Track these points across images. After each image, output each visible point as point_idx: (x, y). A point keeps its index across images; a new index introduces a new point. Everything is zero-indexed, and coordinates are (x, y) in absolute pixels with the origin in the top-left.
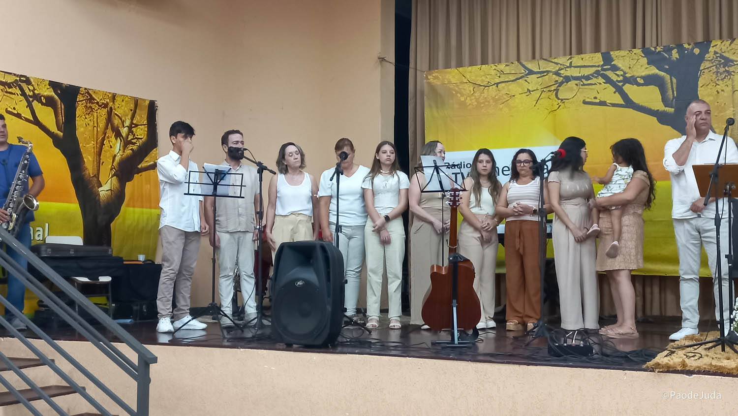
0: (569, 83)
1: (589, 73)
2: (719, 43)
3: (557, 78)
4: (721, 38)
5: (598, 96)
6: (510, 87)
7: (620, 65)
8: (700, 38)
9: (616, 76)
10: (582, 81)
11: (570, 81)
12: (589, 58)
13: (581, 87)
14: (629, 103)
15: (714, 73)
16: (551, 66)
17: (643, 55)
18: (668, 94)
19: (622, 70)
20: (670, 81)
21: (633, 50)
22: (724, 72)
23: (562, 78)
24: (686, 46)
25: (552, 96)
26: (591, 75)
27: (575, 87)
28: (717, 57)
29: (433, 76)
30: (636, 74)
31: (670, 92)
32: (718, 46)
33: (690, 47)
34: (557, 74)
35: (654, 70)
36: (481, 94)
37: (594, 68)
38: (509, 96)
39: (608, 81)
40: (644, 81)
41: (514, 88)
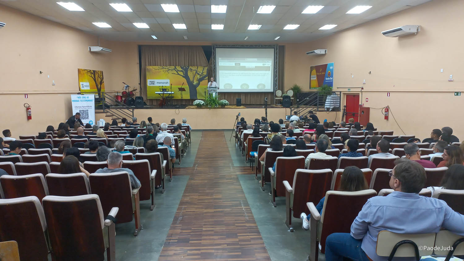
0: (170, 70)
7: (177, 68)
8: (188, 66)
12: (172, 67)
13: (172, 71)
14: (178, 74)
18: (184, 73)
20: (184, 71)
21: (179, 66)
22: (191, 71)
24: (186, 67)
25: (168, 73)
26: (173, 69)
29: (147, 67)
32: (190, 67)
34: (168, 69)
35: (182, 70)
36: (156, 71)
38: (160, 72)
39: (176, 70)
40: (180, 71)
41: (161, 70)
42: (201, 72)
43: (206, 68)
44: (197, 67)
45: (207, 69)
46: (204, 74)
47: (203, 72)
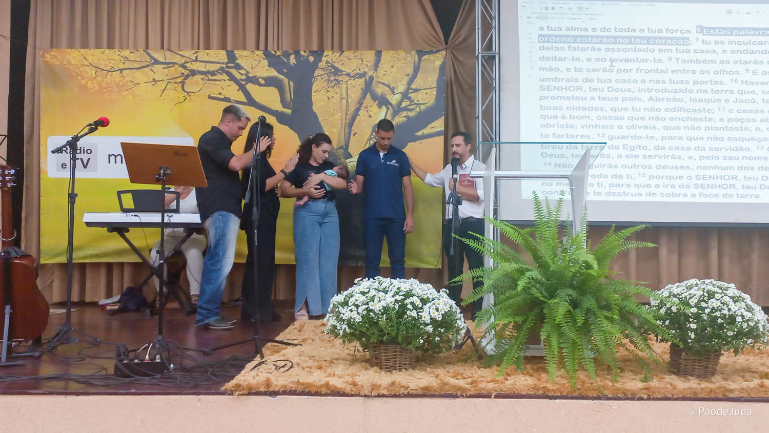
0: (196, 76)
1: (214, 69)
2: (330, 53)
3: (183, 71)
4: (332, 49)
5: (223, 92)
6: (135, 75)
7: (243, 65)
8: (315, 47)
9: (240, 75)
10: (207, 76)
11: (196, 75)
12: (215, 54)
13: (206, 82)
14: (251, 102)
15: (325, 80)
16: (177, 58)
17: (265, 58)
18: (285, 96)
19: (245, 70)
20: (288, 84)
21: (255, 51)
22: (334, 80)
23: (187, 72)
24: (302, 53)
25: (178, 88)
26: (216, 71)
27: (201, 81)
28: (329, 66)
29: (51, 55)
30: (258, 75)
31: (288, 95)
32: (329, 56)
33: (306, 54)
34: (183, 66)
35: (273, 73)
36: (104, 78)
37: (219, 65)
38: (133, 83)
39: (232, 78)
40: (265, 82)
41: (139, 76)
42: (401, 88)
43: (437, 60)
44: (370, 56)
45: (442, 68)
46: (419, 97)
47: (416, 90)
